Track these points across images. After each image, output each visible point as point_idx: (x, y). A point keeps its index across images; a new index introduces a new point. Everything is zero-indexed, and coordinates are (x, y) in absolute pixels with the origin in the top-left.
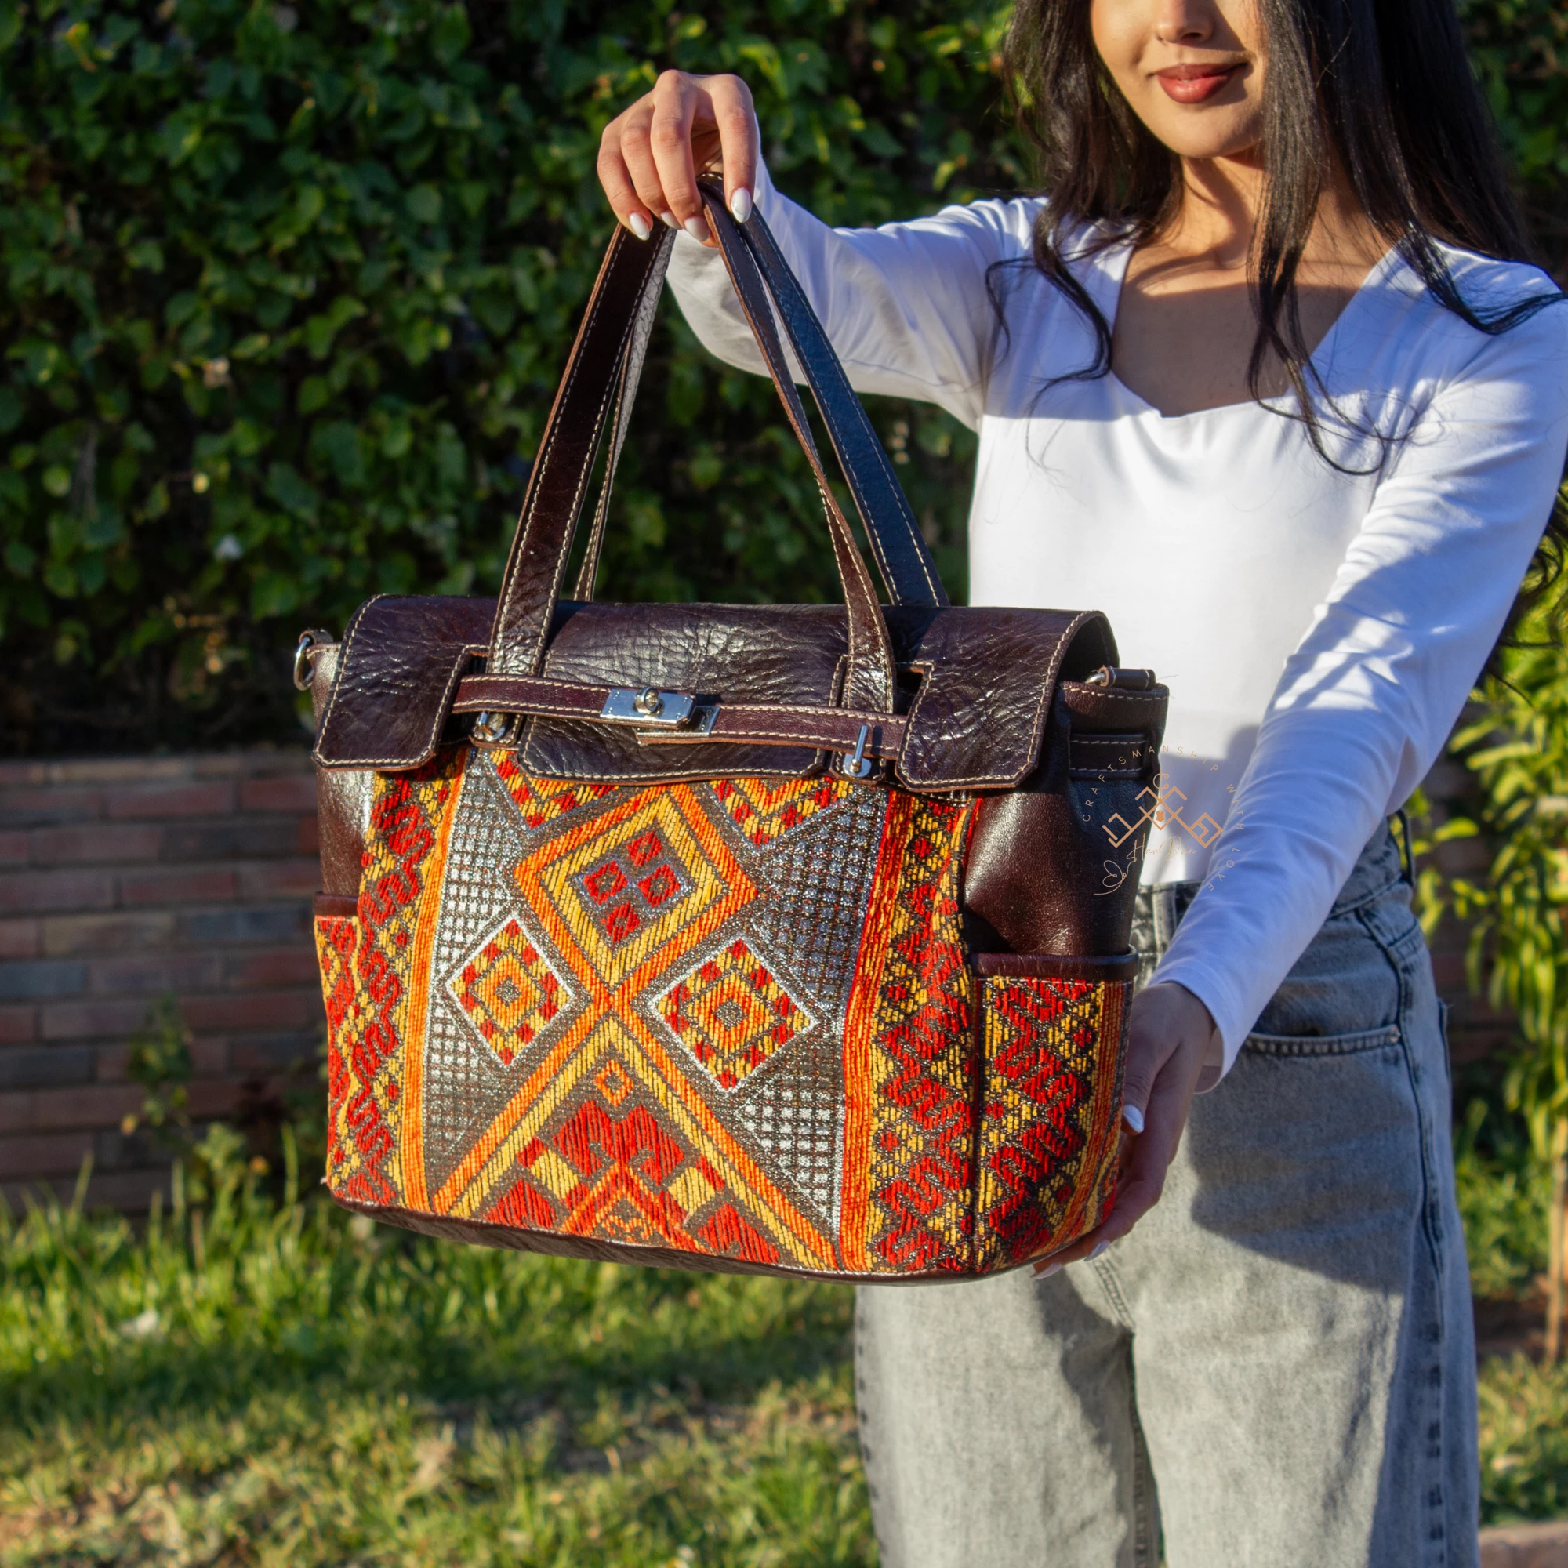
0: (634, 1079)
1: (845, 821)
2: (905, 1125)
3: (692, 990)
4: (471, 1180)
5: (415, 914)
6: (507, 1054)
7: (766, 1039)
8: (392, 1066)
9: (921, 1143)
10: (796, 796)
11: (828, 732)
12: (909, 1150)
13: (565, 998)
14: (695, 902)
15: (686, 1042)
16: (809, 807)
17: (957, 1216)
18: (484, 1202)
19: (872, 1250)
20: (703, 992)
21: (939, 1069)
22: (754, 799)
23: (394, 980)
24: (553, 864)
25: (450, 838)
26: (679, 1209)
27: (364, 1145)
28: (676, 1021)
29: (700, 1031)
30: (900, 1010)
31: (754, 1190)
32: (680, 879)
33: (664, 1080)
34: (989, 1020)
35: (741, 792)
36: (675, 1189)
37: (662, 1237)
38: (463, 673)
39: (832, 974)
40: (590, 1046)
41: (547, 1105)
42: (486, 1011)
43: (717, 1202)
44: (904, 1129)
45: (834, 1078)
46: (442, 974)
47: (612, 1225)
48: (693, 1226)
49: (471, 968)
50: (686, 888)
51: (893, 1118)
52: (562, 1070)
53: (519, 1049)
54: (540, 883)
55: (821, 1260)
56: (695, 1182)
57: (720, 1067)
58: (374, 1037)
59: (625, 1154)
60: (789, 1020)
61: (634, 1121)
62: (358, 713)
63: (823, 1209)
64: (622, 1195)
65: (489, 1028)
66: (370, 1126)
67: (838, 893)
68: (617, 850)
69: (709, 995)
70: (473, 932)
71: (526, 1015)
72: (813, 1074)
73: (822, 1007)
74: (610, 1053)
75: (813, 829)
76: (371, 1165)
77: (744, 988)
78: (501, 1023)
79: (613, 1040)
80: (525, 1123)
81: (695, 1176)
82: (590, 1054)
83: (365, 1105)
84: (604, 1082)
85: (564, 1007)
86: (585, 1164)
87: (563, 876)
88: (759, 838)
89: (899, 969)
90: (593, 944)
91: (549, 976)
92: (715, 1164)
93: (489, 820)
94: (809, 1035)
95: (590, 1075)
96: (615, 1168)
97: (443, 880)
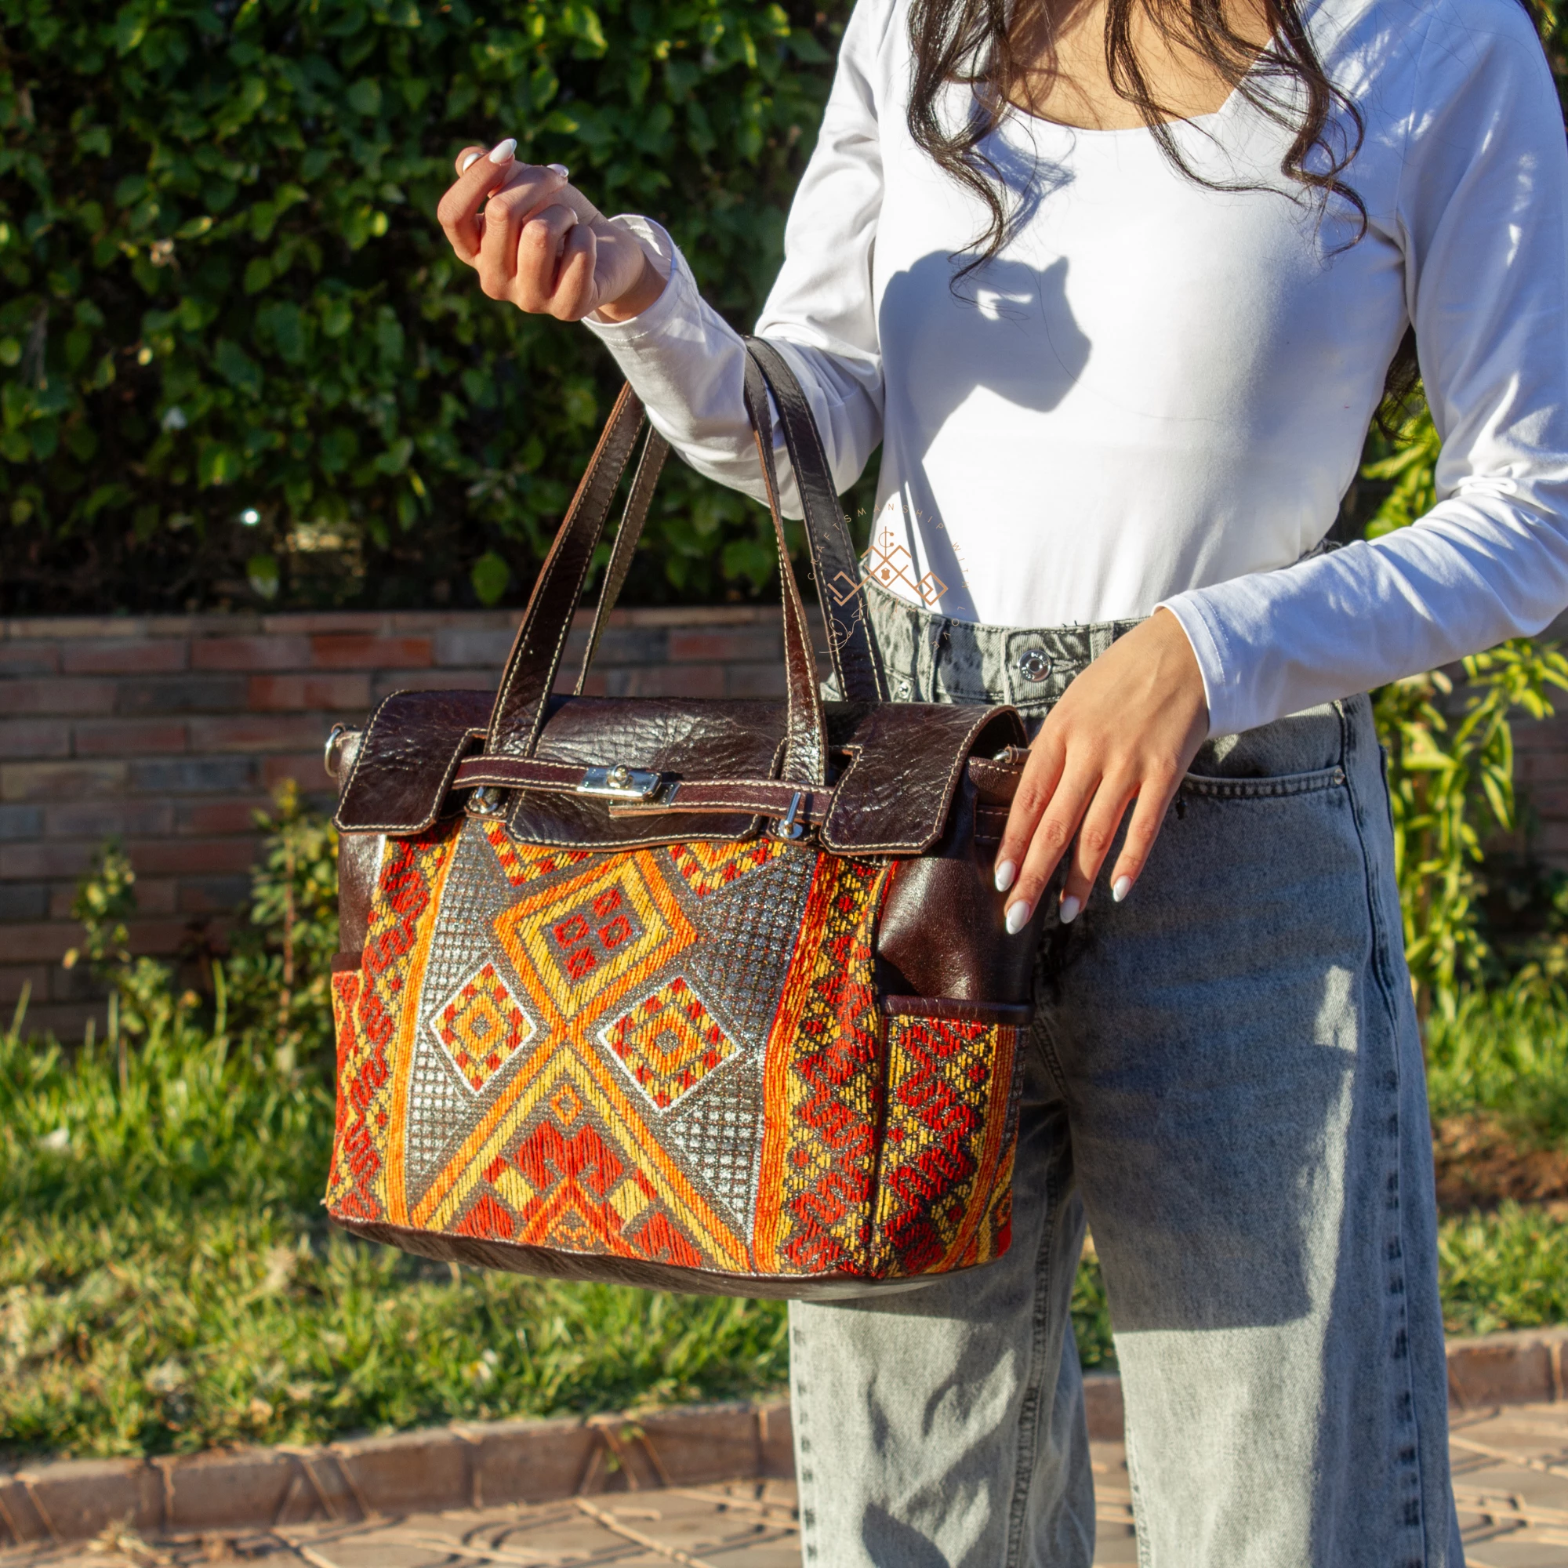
0: (584, 1101)
1: (778, 876)
2: (815, 1144)
3: (636, 1021)
4: (444, 1196)
5: (408, 963)
6: (477, 1082)
7: (697, 1064)
8: (382, 1096)
9: (829, 1161)
10: (737, 855)
11: (767, 800)
12: (818, 1166)
13: (529, 1029)
14: (644, 945)
15: (627, 1067)
16: (747, 865)
17: (857, 1225)
18: (455, 1216)
19: (781, 1253)
20: (645, 1022)
21: (847, 1094)
22: (700, 858)
23: (388, 1021)
24: (529, 917)
25: (442, 896)
26: (618, 1219)
27: (356, 1168)
28: (622, 1048)
29: (641, 1056)
30: (816, 1043)
31: (681, 1199)
32: (634, 926)
33: (609, 1102)
34: (893, 1054)
35: (691, 853)
36: (615, 1200)
37: (603, 1245)
38: (464, 754)
39: (758, 1008)
40: (548, 1072)
41: (510, 1126)
42: (462, 1044)
43: (650, 1211)
44: (814, 1148)
45: (755, 1100)
46: (427, 1013)
47: (562, 1234)
48: (629, 1235)
49: (452, 1007)
50: (637, 933)
51: (805, 1138)
52: (523, 1095)
53: (489, 1076)
54: (516, 932)
55: (737, 1263)
56: (632, 1193)
57: (656, 1089)
58: (369, 1073)
59: (574, 1169)
60: (718, 1047)
61: (582, 1139)
62: (373, 785)
63: (740, 1217)
64: (571, 1207)
65: (464, 1059)
66: (362, 1151)
67: (768, 938)
68: (585, 905)
69: (650, 1025)
70: (455, 975)
71: (495, 1046)
72: (737, 1097)
73: (747, 1036)
74: (565, 1077)
75: (748, 883)
76: (362, 1185)
77: (681, 1019)
78: (474, 1054)
79: (567, 1066)
80: (490, 1143)
81: (632, 1186)
82: (547, 1080)
83: (359, 1133)
84: (558, 1104)
85: (526, 1039)
86: (540, 1178)
87: (536, 926)
88: (702, 891)
89: (818, 1007)
90: (555, 982)
91: (516, 1011)
92: (649, 1177)
93: (476, 880)
94: (735, 1061)
95: (548, 1097)
96: (565, 1182)
97: (434, 932)
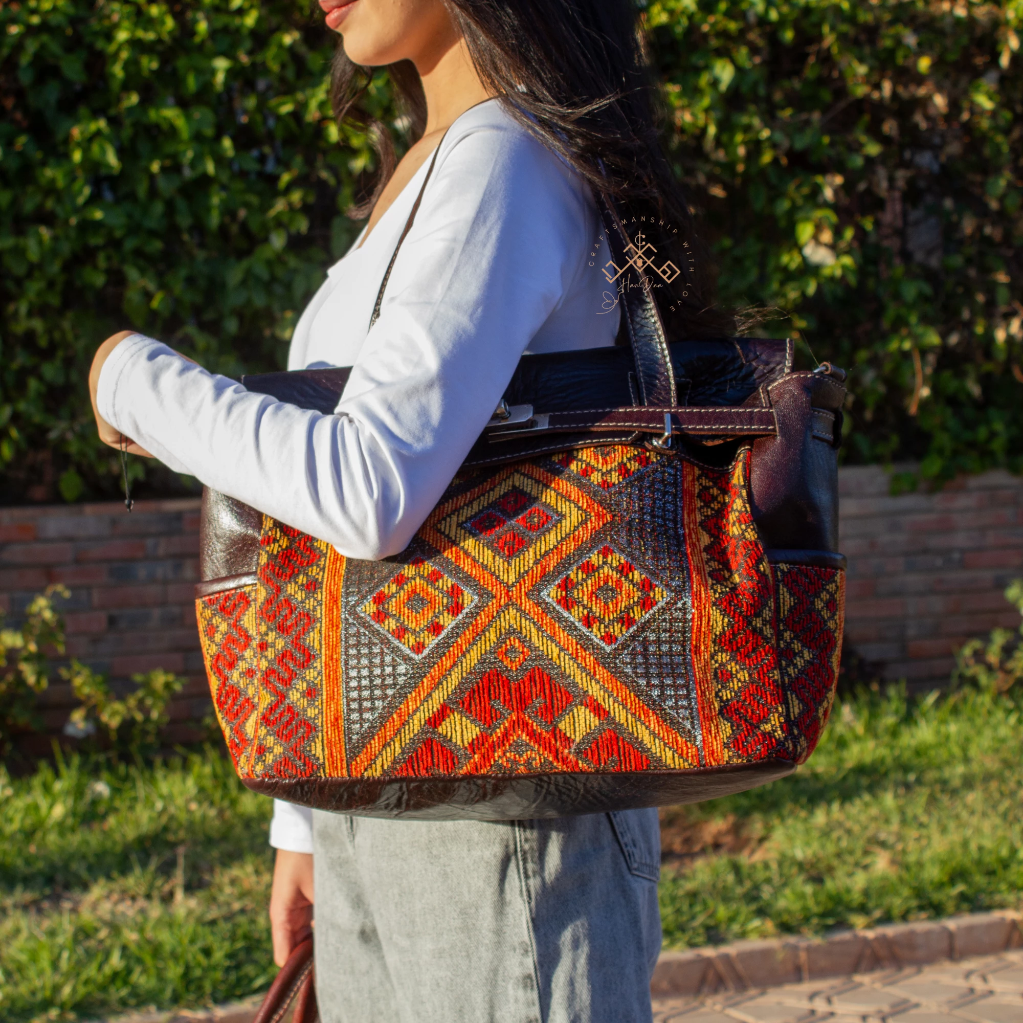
0: (531, 648)
1: (659, 475)
2: (733, 664)
3: (575, 580)
4: (385, 745)
5: (322, 569)
6: (419, 648)
7: (635, 608)
8: (309, 674)
9: (747, 675)
10: (625, 458)
12: (739, 680)
13: (470, 598)
14: (567, 525)
15: (574, 616)
16: (635, 465)
17: (780, 722)
18: (395, 762)
19: (729, 748)
20: (584, 581)
21: (758, 623)
22: (593, 462)
23: (306, 615)
26: (568, 739)
27: (285, 737)
28: (567, 603)
29: (585, 607)
30: (725, 586)
31: (634, 714)
32: (550, 513)
33: (558, 645)
34: (781, 592)
35: (581, 460)
36: (565, 725)
37: (551, 763)
39: (675, 564)
40: (492, 629)
41: (454, 680)
42: (398, 620)
43: (600, 730)
44: (733, 667)
46: (353, 603)
47: (508, 761)
48: (578, 751)
49: (381, 593)
50: (555, 518)
51: (724, 660)
52: (468, 651)
53: (431, 642)
55: (686, 761)
56: (582, 717)
57: (602, 630)
58: (287, 660)
59: (523, 703)
60: (652, 594)
61: (532, 679)
63: (688, 722)
64: (518, 736)
65: (401, 632)
66: (289, 723)
68: (490, 506)
69: (589, 582)
71: (435, 616)
72: (669, 631)
73: (674, 584)
74: (511, 631)
75: (641, 479)
76: (294, 749)
77: (615, 575)
78: (412, 626)
79: (512, 622)
80: (435, 695)
81: (581, 711)
82: (492, 636)
83: (280, 710)
84: (505, 654)
85: (469, 606)
86: (487, 718)
87: (455, 524)
88: (605, 485)
89: (714, 564)
90: (490, 559)
91: (454, 586)
92: (600, 700)
94: (667, 604)
95: (494, 649)
96: (513, 717)
